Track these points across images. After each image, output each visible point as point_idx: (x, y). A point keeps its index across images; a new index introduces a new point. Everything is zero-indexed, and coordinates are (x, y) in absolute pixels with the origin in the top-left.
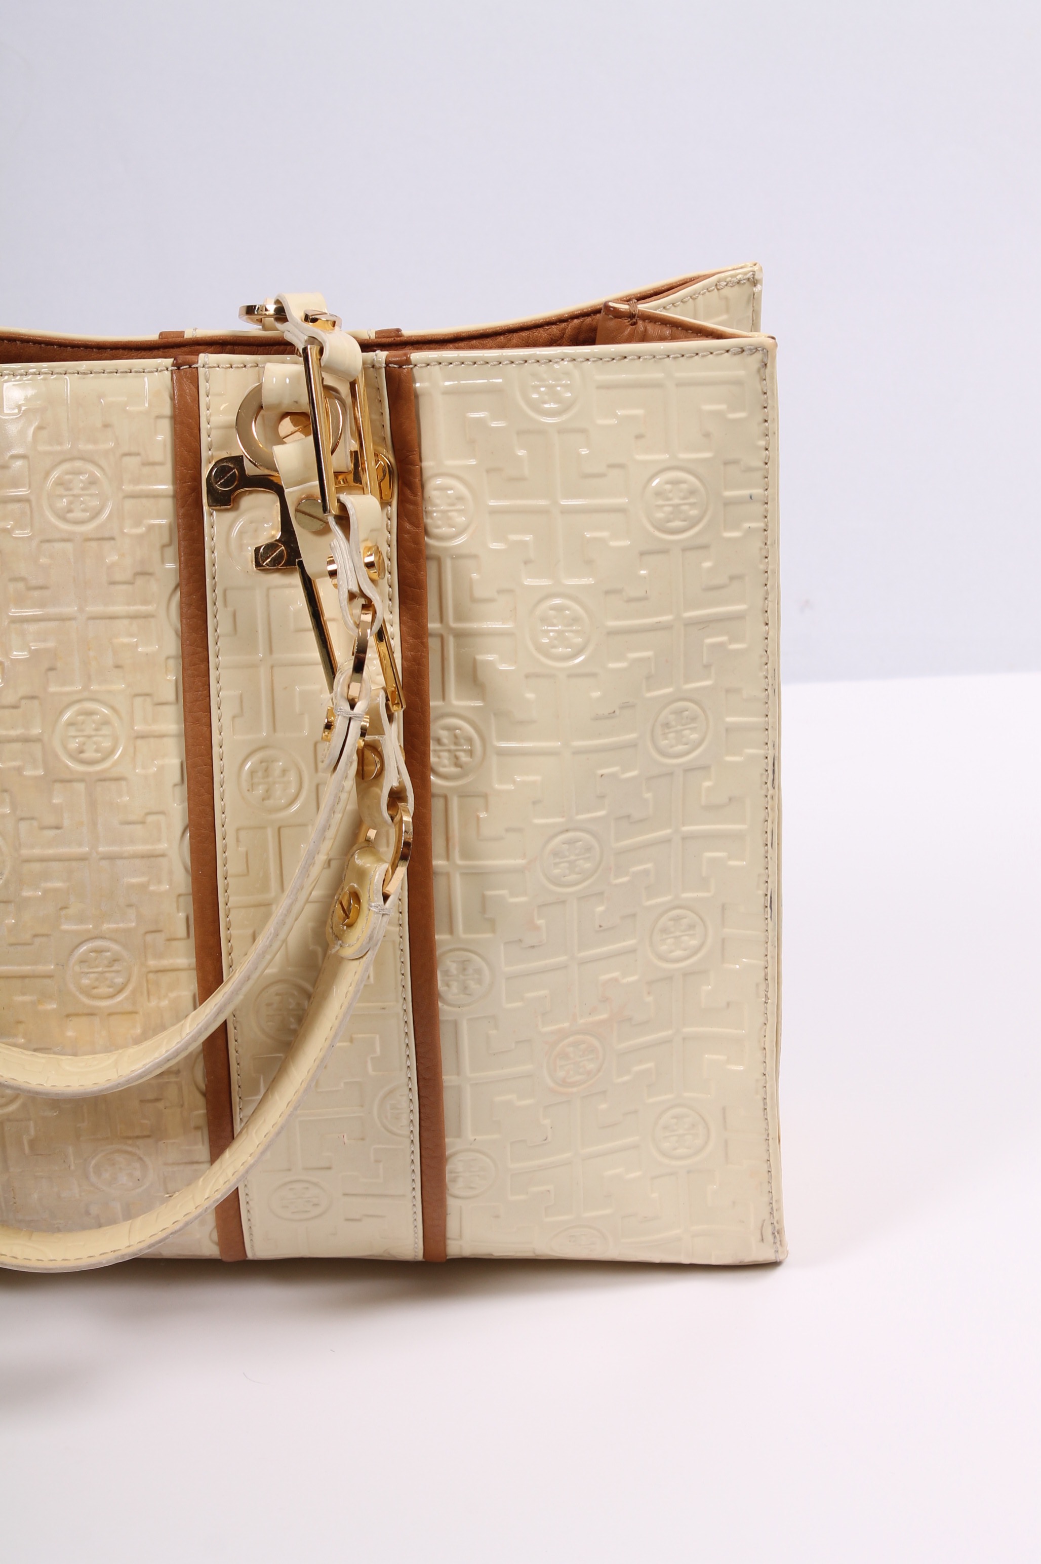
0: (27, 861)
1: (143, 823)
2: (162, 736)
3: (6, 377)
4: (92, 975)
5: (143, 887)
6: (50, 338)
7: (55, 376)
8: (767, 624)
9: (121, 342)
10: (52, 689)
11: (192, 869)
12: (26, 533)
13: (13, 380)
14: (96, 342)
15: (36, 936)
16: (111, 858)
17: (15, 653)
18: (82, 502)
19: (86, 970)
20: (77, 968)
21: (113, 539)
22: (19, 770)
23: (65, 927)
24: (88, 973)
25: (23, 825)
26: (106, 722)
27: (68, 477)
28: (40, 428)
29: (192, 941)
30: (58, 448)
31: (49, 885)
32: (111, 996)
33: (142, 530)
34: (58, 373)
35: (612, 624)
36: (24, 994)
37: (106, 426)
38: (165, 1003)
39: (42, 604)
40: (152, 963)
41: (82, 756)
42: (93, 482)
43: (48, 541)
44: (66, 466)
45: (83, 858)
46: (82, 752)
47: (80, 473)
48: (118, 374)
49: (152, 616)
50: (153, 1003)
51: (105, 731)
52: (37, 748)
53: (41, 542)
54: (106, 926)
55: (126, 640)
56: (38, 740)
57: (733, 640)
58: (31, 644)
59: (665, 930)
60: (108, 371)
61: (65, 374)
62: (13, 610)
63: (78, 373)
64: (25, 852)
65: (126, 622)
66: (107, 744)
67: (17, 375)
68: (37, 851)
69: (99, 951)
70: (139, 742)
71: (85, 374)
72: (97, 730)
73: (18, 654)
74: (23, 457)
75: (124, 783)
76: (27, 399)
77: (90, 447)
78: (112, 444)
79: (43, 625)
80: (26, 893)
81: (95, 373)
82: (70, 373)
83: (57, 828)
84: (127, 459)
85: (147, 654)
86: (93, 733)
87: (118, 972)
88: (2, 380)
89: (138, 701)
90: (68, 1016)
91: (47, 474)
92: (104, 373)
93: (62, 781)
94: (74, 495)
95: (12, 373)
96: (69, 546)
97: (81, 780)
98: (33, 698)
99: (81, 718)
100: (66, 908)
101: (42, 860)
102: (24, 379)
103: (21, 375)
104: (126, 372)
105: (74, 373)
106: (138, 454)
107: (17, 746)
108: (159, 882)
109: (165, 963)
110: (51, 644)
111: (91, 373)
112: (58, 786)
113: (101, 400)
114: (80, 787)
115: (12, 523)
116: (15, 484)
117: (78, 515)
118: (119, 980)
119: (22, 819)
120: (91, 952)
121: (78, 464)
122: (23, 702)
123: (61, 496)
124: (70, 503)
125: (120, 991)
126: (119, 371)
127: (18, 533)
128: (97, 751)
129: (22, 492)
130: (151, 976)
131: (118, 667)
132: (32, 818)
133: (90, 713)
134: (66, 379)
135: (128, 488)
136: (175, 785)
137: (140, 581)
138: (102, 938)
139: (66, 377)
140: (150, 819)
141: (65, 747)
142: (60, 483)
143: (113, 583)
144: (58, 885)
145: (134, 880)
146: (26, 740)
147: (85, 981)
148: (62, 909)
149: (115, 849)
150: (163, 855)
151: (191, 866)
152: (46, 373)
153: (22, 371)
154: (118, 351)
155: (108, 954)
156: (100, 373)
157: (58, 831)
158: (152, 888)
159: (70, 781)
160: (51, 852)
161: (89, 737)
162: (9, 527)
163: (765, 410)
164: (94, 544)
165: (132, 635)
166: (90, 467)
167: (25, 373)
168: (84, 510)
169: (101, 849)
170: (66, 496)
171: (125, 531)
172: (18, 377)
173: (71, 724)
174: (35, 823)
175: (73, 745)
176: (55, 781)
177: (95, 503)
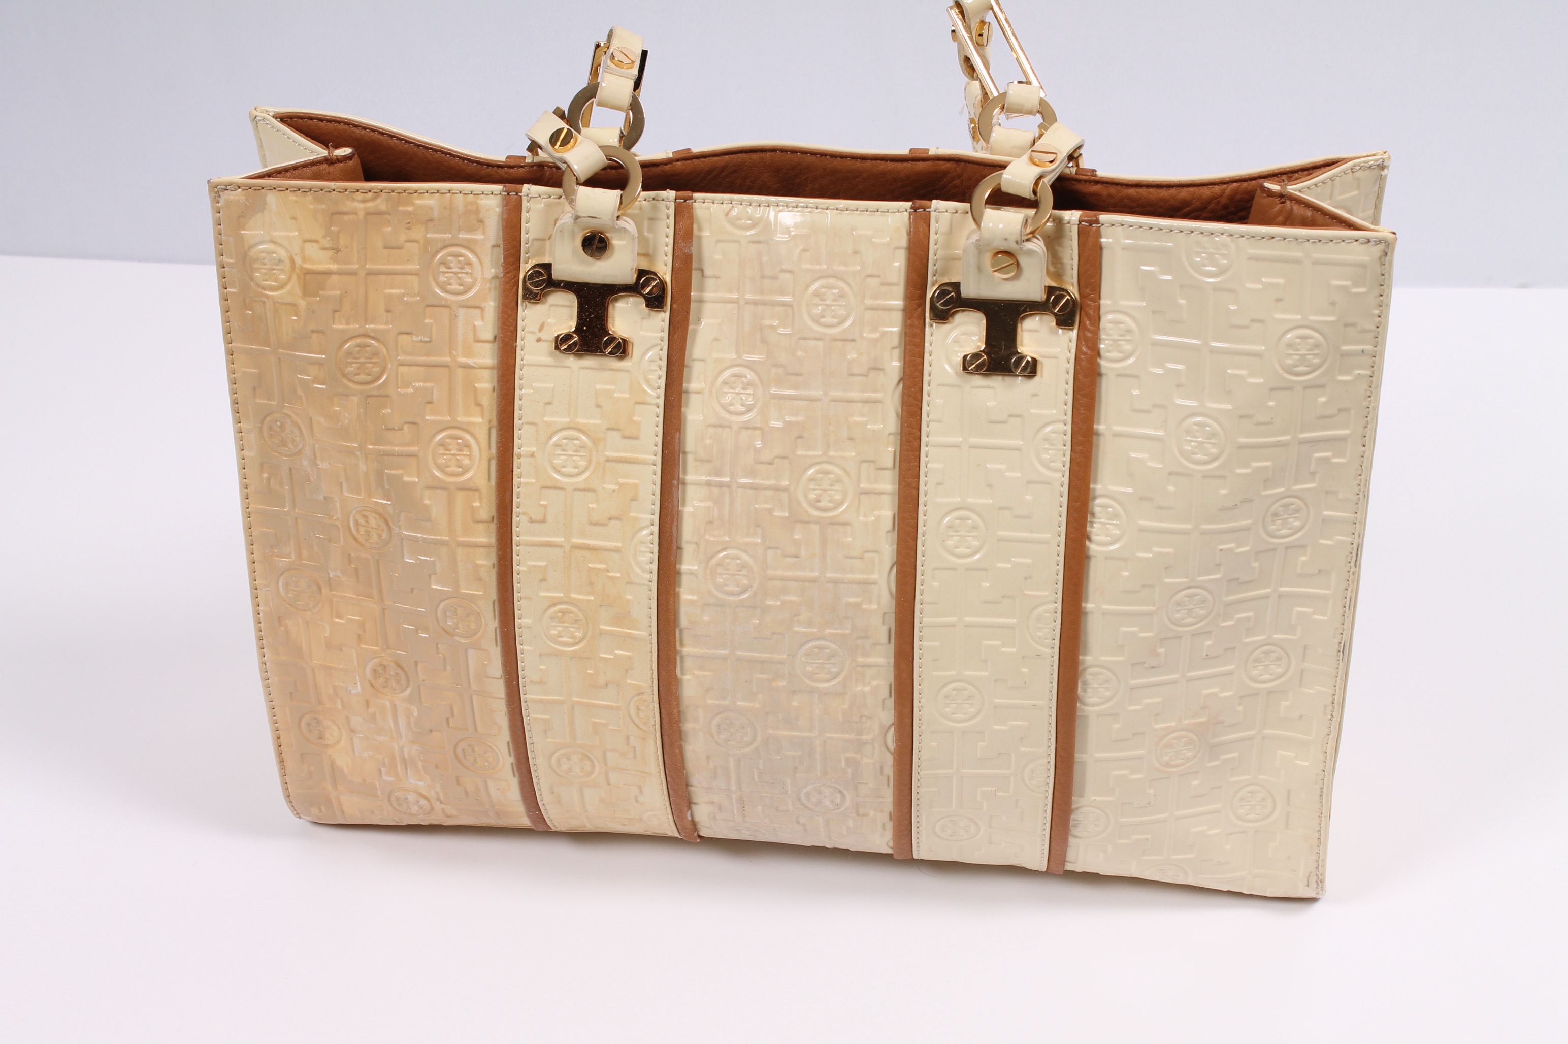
0: (772, 579)
1: (861, 558)
2: (881, 493)
3: (781, 208)
4: (814, 665)
5: (858, 606)
7: (819, 210)
8: (1364, 446)
10: (800, 452)
11: (896, 596)
12: (788, 331)
13: (786, 210)
15: (774, 633)
16: (836, 582)
17: (773, 422)
18: (833, 311)
19: (810, 661)
20: (804, 659)
21: (854, 340)
22: (770, 511)
23: (796, 629)
24: (811, 663)
25: (770, 553)
26: (839, 480)
27: (823, 290)
28: (805, 250)
29: (892, 647)
30: (818, 267)
31: (787, 598)
32: (828, 681)
33: (876, 335)
34: (821, 208)
35: (1243, 440)
36: (762, 673)
37: (856, 253)
38: (867, 689)
39: (796, 388)
40: (860, 659)
41: (819, 504)
42: (842, 296)
43: (804, 339)
44: (822, 282)
45: (813, 581)
46: (819, 501)
47: (834, 288)
48: (867, 213)
49: (881, 402)
50: (859, 688)
51: (837, 487)
52: (784, 496)
53: (799, 339)
54: (827, 631)
55: (858, 419)
56: (785, 489)
57: (1334, 456)
58: (786, 417)
59: (1256, 660)
60: (860, 209)
61: (827, 209)
62: (773, 389)
63: (837, 209)
64: (770, 572)
65: (859, 405)
66: (838, 497)
67: (789, 207)
68: (780, 573)
69: (820, 648)
70: (863, 497)
71: (842, 210)
72: (831, 485)
73: (775, 424)
74: (790, 272)
75: (848, 527)
76: (796, 226)
77: (842, 268)
78: (858, 268)
79: (795, 402)
80: (769, 602)
81: (850, 210)
82: (831, 209)
83: (796, 557)
84: (869, 280)
85: (874, 431)
86: (828, 488)
87: (834, 664)
88: (778, 210)
89: (864, 465)
90: (794, 692)
91: (808, 287)
92: (857, 211)
93: (802, 522)
94: (827, 305)
95: (786, 205)
96: (820, 344)
97: (817, 523)
98: (784, 458)
99: (820, 476)
100: (799, 615)
101: (783, 579)
102: (795, 210)
103: (793, 207)
104: (874, 211)
105: (834, 209)
106: (879, 276)
107: (770, 493)
108: (871, 602)
109: (870, 660)
110: (800, 419)
111: (847, 210)
112: (798, 525)
113: (854, 232)
114: (815, 528)
115: (777, 322)
116: (782, 292)
117: (828, 320)
118: (834, 670)
119: (770, 548)
120: (815, 648)
121: (832, 281)
122: (777, 460)
123: (817, 305)
124: (823, 310)
125: (835, 678)
126: (869, 210)
127: (781, 330)
128: (830, 501)
129: (787, 299)
130: (859, 668)
131: (851, 439)
132: (777, 548)
133: (827, 473)
134: (827, 213)
135: (869, 302)
136: (888, 532)
137: (872, 374)
138: (824, 639)
139: (828, 211)
140: (867, 555)
141: (806, 496)
142: (817, 294)
143: (852, 375)
144: (794, 598)
145: (851, 600)
146: (777, 489)
147: (809, 669)
148: (795, 616)
149: (838, 576)
150: (875, 583)
151: (896, 594)
152: (812, 208)
153: (794, 204)
155: (828, 651)
156: (854, 211)
157: (796, 559)
158: (865, 606)
159: (808, 522)
160: (789, 574)
161: (825, 490)
162: (775, 324)
163: (1382, 287)
164: (839, 344)
165: (863, 416)
166: (841, 284)
167: (795, 206)
168: (833, 317)
169: (828, 575)
170: (820, 305)
171: (865, 335)
172: (790, 209)
173: (812, 479)
174: (779, 552)
175: (812, 496)
176: (797, 521)
177: (842, 312)
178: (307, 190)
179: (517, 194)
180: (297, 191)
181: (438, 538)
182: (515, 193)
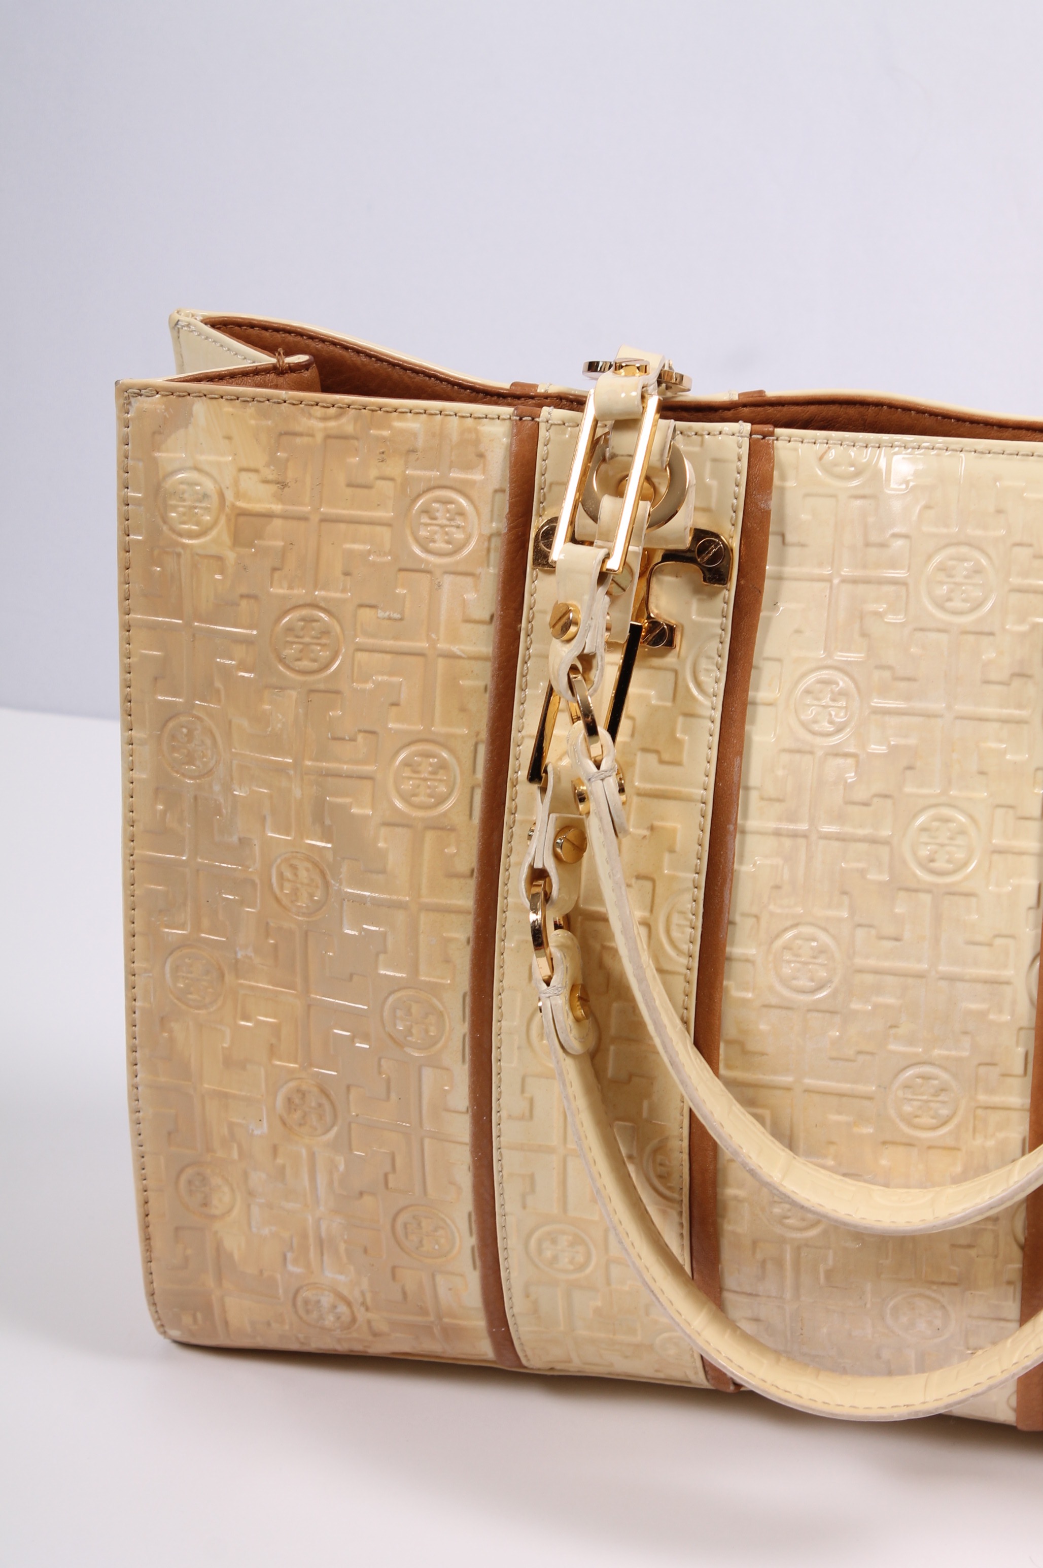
0: (860, 971)
1: (990, 945)
2: (1021, 853)
3: (897, 449)
4: (916, 1103)
5: (982, 1015)
6: (947, 411)
7: (950, 453)
9: (1025, 422)
10: (908, 789)
11: (1038, 1001)
12: (900, 619)
13: (904, 452)
14: (998, 419)
15: (860, 1052)
16: (952, 979)
17: (873, 746)
18: (964, 592)
19: (910, 1096)
20: (900, 1093)
21: (991, 634)
22: (862, 873)
23: (892, 1047)
24: (911, 1100)
25: (860, 933)
26: (962, 832)
27: (951, 563)
28: (927, 507)
29: (1029, 1079)
30: (944, 531)
31: (881, 1000)
32: (934, 1128)
33: (1024, 628)
34: (953, 450)
36: (840, 1113)
37: (999, 512)
38: (991, 1143)
39: (908, 698)
40: (982, 1098)
41: (932, 865)
42: (978, 571)
43: (922, 630)
44: (951, 551)
45: (920, 976)
46: (932, 861)
47: (965, 560)
48: (1018, 457)
49: (1026, 722)
50: (979, 1141)
51: (960, 841)
52: (884, 851)
53: (915, 630)
54: (937, 1052)
55: (993, 745)
56: (886, 842)
58: (891, 739)
60: (1008, 452)
61: (961, 451)
62: (875, 700)
63: (975, 452)
64: (859, 961)
65: (996, 725)
66: (960, 855)
67: (908, 448)
68: (872, 962)
69: (926, 1078)
70: (996, 857)
71: (982, 453)
72: (951, 838)
73: (876, 748)
74: (906, 536)
75: (973, 900)
76: (917, 474)
77: (979, 533)
78: (1003, 532)
79: (906, 719)
80: (855, 1006)
81: (994, 453)
82: (967, 451)
83: (897, 939)
84: (1017, 550)
85: (1015, 763)
86: (947, 842)
87: (943, 1102)
88: (892, 452)
89: (1000, 812)
90: (884, 1143)
91: (929, 558)
92: (1003, 454)
93: (907, 890)
94: (955, 583)
95: (904, 445)
96: (944, 637)
97: (929, 891)
98: (886, 796)
99: (936, 824)
100: (895, 1026)
101: (876, 972)
102: (916, 453)
103: (913, 448)
104: (1028, 455)
105: (971, 451)
106: (1031, 545)
107: (864, 846)
108: (1001, 1011)
109: (997, 1099)
110: (912, 741)
111: (989, 453)
112: (902, 894)
113: (998, 484)
114: (926, 898)
115: (885, 606)
116: (893, 566)
117: (957, 604)
118: (944, 1112)
119: (860, 925)
120: (918, 1077)
121: (964, 550)
122: (875, 800)
123: (942, 583)
124: (951, 591)
125: (944, 1123)
126: (1020, 453)
127: (890, 618)
128: (949, 861)
129: (899, 574)
130: (980, 1112)
131: (982, 773)
132: (870, 926)
133: (946, 820)
134: (961, 457)
135: (1015, 581)
136: (1030, 908)
137: (1017, 683)
138: (931, 1064)
139: (962, 454)
140: (999, 942)
141: (914, 853)
142: (942, 568)
143: (987, 682)
144: (891, 1001)
145: (974, 1006)
146: (874, 841)
147: (907, 1108)
148: (891, 1027)
149: (956, 970)
150: (1008, 983)
151: (1038, 999)
152: (940, 449)
153: (915, 444)
154: (1020, 431)
155: (936, 1082)
156: (999, 453)
157: (897, 943)
158: (992, 1017)
159: (916, 891)
160: (886, 964)
161: (942, 845)
162: (881, 610)
164: (971, 638)
165: (1001, 741)
166: (977, 555)
167: (917, 447)
168: (964, 600)
169: (942, 968)
170: (947, 583)
171: (1007, 627)
172: (910, 450)
173: (924, 829)
174: (873, 932)
175: (924, 852)
176: (900, 889)
177: (978, 593)
178: (249, 399)
179: (533, 419)
180: (235, 400)
181: (394, 897)
182: (530, 418)
